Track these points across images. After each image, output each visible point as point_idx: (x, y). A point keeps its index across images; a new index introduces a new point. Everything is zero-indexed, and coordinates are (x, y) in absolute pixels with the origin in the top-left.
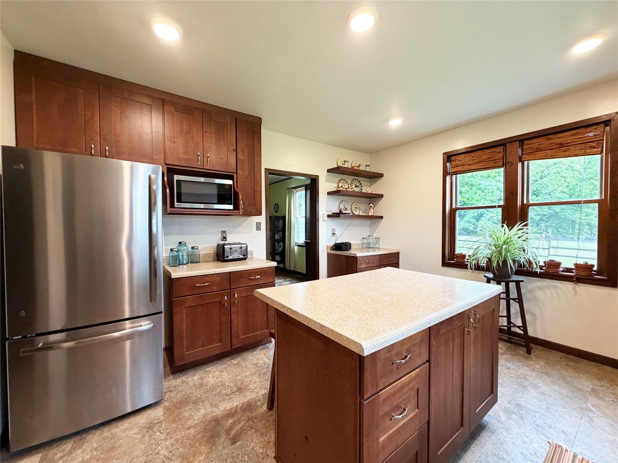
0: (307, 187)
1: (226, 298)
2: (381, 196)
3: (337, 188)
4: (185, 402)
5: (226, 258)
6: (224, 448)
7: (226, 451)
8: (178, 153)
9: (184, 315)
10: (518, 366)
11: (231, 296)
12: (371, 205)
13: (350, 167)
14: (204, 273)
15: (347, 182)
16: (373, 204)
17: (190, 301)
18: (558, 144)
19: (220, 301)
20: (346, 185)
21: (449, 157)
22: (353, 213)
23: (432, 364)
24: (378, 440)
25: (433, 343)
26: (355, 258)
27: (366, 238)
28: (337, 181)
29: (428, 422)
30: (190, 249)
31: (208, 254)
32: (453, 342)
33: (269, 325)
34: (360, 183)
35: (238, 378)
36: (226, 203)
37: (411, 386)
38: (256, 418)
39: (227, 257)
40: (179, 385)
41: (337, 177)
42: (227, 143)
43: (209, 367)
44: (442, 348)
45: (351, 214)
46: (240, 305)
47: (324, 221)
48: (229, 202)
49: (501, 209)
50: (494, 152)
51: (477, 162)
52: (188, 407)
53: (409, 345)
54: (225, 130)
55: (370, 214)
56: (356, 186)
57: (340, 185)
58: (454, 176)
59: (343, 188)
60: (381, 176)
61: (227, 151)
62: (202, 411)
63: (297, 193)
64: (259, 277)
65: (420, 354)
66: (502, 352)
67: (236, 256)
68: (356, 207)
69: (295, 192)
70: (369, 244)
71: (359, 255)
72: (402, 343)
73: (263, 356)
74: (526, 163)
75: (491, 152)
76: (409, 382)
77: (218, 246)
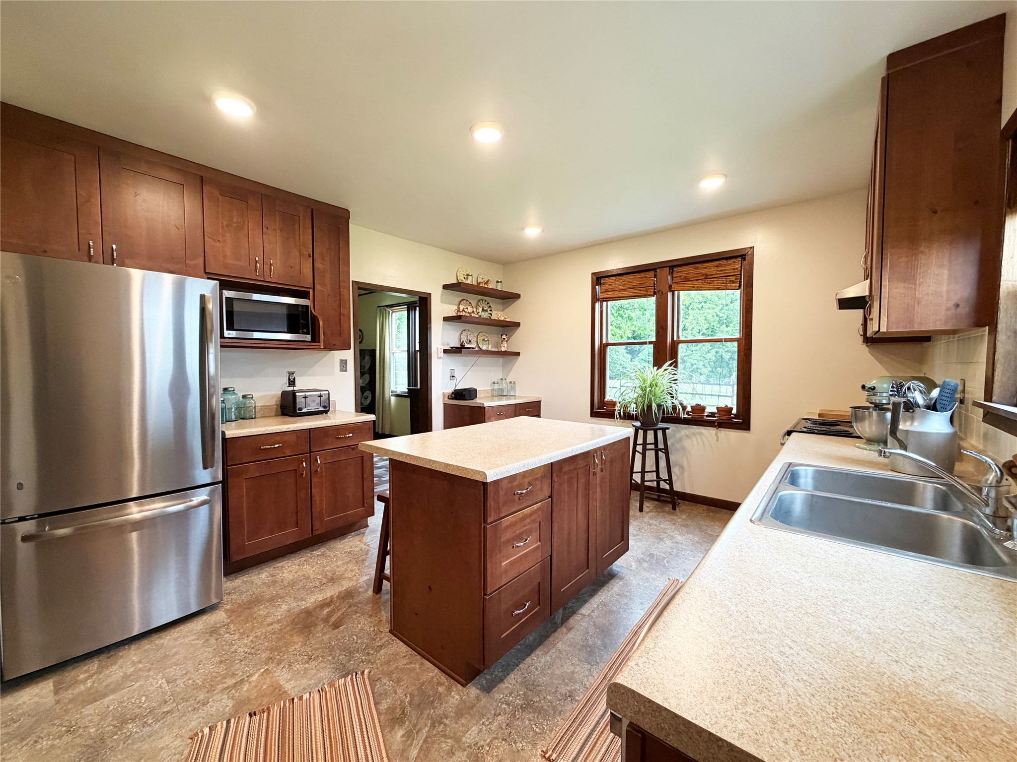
0: (410, 307)
1: (305, 466)
2: (518, 325)
3: (458, 311)
4: (256, 601)
5: (298, 412)
6: (324, 634)
7: (327, 636)
8: (225, 257)
9: (245, 491)
10: (661, 522)
11: (311, 462)
12: (504, 337)
13: (475, 283)
14: (272, 430)
15: (470, 303)
16: (506, 335)
17: (253, 470)
18: (703, 275)
19: (296, 470)
20: (469, 307)
21: (598, 279)
22: (479, 347)
23: (555, 501)
24: (501, 563)
25: (555, 479)
26: (482, 409)
27: (498, 383)
28: (457, 303)
29: (551, 556)
30: (241, 398)
31: (268, 406)
32: (578, 481)
33: (365, 502)
34: (489, 305)
35: (327, 568)
36: (301, 332)
37: (533, 517)
38: (360, 603)
39: (300, 409)
40: (239, 586)
41: (457, 296)
42: (298, 244)
43: (279, 563)
44: (566, 486)
45: (477, 349)
46: (324, 474)
47: (439, 358)
48: (305, 330)
49: (652, 345)
50: (645, 277)
51: (628, 288)
52: (262, 605)
53: (530, 478)
54: (297, 226)
55: (503, 349)
56: (483, 310)
57: (462, 307)
58: (604, 303)
59: (466, 312)
60: (517, 296)
61: (298, 256)
62: (285, 607)
63: (394, 314)
64: (351, 435)
65: (541, 489)
66: (648, 510)
67: (313, 407)
68: (484, 340)
69: (391, 312)
70: (502, 390)
71: (487, 404)
72: (525, 474)
73: (358, 543)
74: (676, 293)
75: (642, 278)
76: (531, 515)
77: (284, 394)
